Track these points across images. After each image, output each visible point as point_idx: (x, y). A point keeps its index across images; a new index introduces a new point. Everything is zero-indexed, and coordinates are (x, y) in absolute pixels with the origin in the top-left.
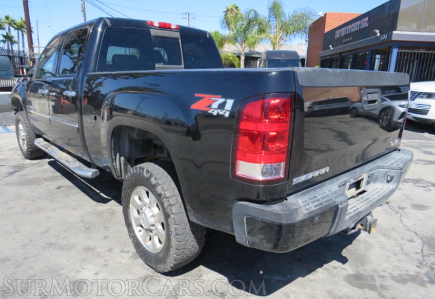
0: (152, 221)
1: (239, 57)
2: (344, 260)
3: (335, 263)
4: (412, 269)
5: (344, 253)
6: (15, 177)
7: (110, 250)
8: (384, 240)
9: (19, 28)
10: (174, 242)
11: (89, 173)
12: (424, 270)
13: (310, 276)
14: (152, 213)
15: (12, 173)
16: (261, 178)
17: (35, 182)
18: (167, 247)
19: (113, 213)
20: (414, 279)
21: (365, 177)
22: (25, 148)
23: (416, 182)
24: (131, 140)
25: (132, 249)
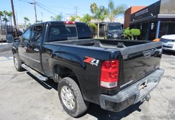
0: (70, 98)
1: (97, 25)
2: (140, 110)
3: (136, 111)
4: (165, 113)
5: (140, 107)
6: (15, 79)
7: (54, 108)
8: (155, 102)
9: (9, 15)
10: (78, 107)
11: (44, 79)
12: (169, 113)
13: (127, 117)
14: (70, 96)
15: (13, 78)
16: (109, 87)
17: (23, 81)
18: (76, 108)
19: (53, 93)
20: (165, 117)
21: (146, 81)
22: (17, 67)
23: (167, 77)
24: (61, 68)
25: (62, 108)
